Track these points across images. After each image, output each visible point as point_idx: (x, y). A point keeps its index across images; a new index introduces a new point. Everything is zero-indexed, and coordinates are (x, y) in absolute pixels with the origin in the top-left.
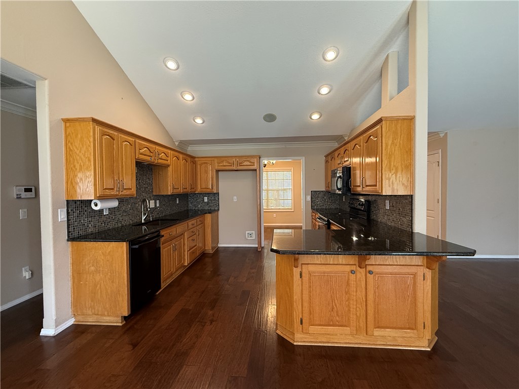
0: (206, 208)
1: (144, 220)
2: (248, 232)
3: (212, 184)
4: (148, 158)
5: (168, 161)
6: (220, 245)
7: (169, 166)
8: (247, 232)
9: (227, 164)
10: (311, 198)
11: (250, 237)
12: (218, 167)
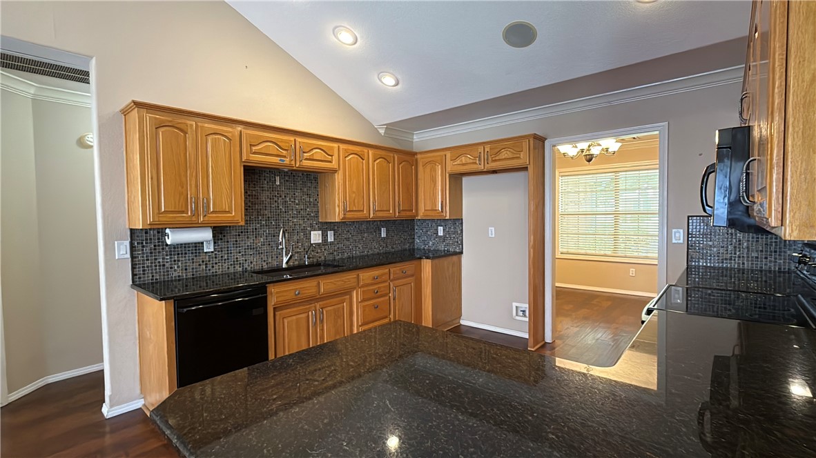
0: (442, 247)
1: (287, 263)
2: (518, 305)
3: (442, 202)
4: (276, 160)
5: (330, 162)
6: (463, 322)
7: (335, 171)
8: (515, 304)
9: (468, 160)
10: (688, 237)
11: (523, 316)
12: (453, 168)
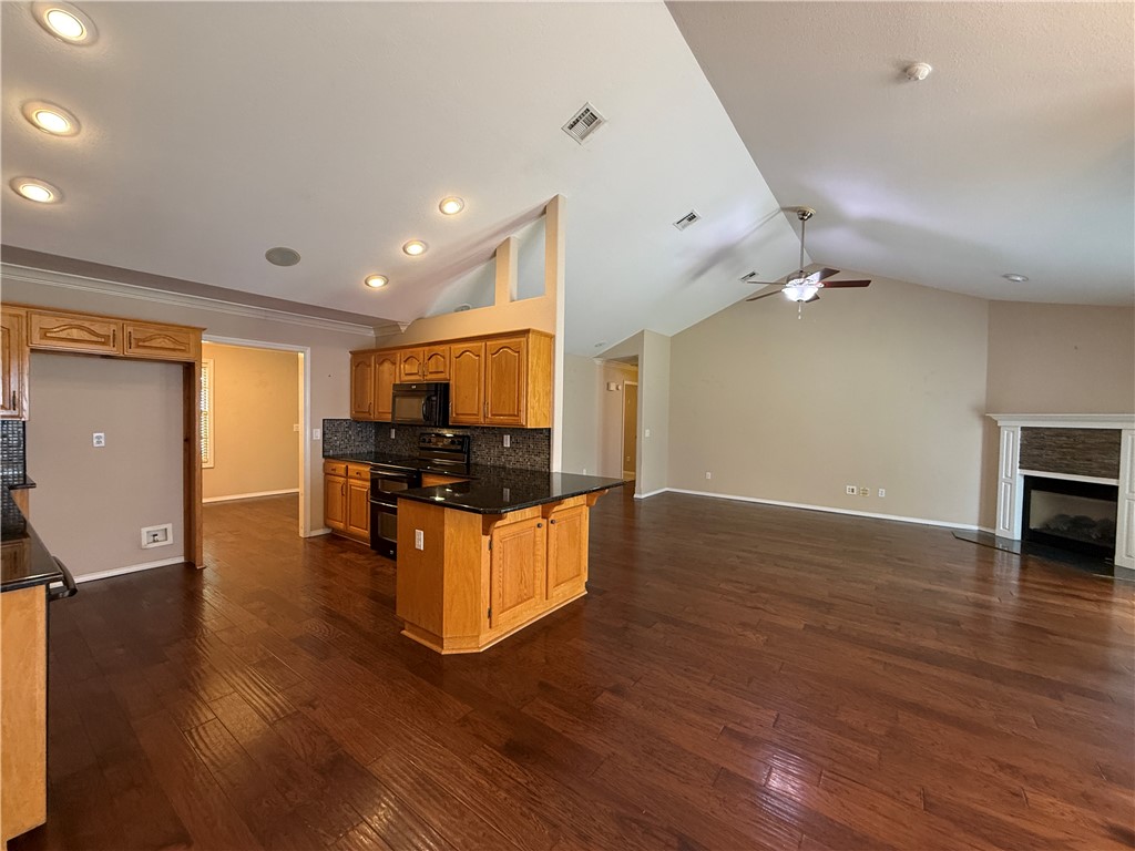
8: (144, 530)
9: (86, 336)
10: (324, 434)
11: (154, 541)
12: (44, 342)
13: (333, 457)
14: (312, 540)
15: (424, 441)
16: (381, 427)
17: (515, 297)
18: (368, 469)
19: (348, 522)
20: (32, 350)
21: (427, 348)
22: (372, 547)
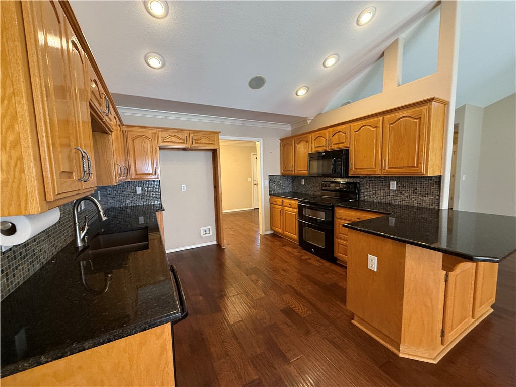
3: (155, 168)
6: (166, 252)
7: (111, 132)
8: (202, 229)
9: (178, 140)
10: (269, 183)
11: (205, 234)
12: (163, 144)
13: (273, 195)
14: (266, 237)
15: (326, 186)
16: (296, 179)
17: (401, 83)
18: (297, 202)
19: (284, 229)
20: (160, 148)
21: (331, 130)
22: (300, 245)
